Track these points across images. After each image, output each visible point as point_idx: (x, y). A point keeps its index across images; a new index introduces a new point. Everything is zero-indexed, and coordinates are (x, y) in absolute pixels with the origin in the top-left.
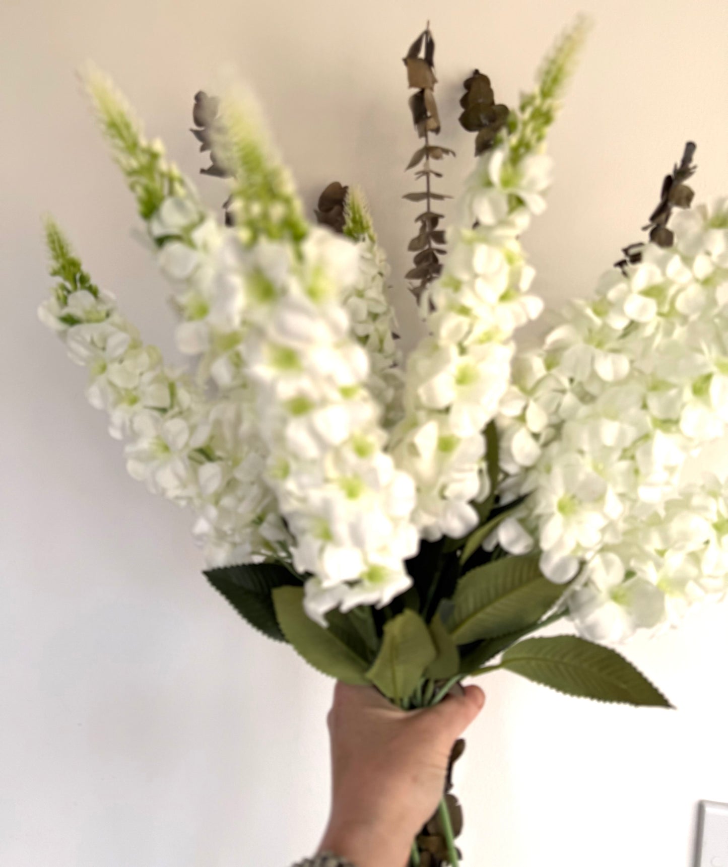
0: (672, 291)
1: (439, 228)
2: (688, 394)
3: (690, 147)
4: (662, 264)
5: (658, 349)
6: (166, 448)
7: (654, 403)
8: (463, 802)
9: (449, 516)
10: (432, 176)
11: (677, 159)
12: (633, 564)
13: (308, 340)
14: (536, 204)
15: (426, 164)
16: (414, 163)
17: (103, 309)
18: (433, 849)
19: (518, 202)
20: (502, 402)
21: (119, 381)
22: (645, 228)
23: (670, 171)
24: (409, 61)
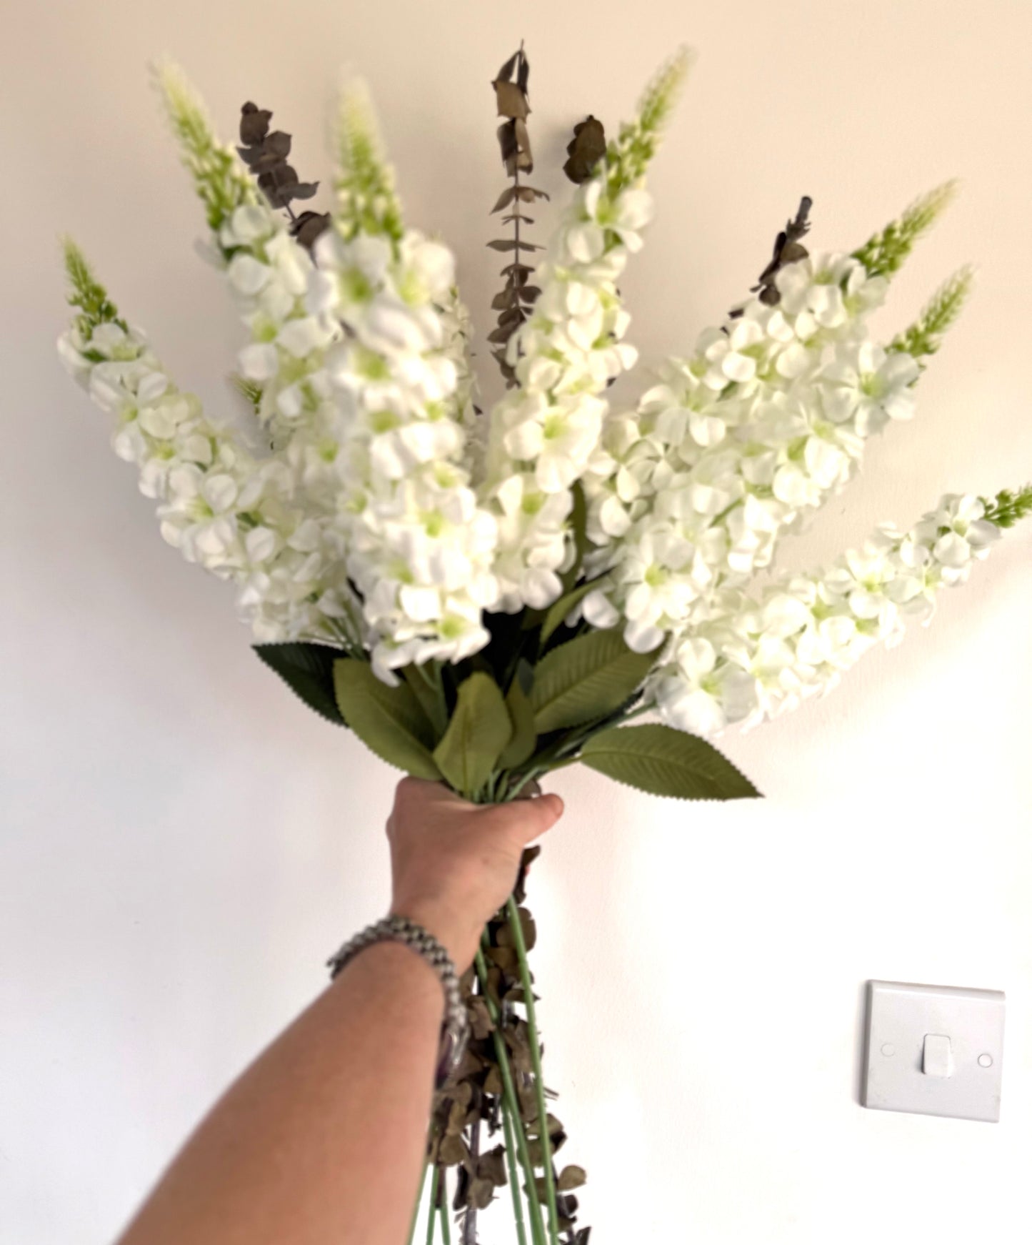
0: (772, 351)
1: (529, 283)
2: (783, 457)
3: (806, 202)
4: (763, 320)
5: (756, 414)
6: (209, 511)
7: (749, 469)
8: (535, 916)
9: (531, 583)
10: (522, 222)
11: (792, 214)
12: (725, 649)
13: (399, 343)
14: (633, 242)
15: (515, 207)
16: (501, 206)
17: (133, 348)
18: (502, 964)
19: (614, 240)
20: (592, 459)
21: (152, 431)
22: (754, 290)
23: (783, 228)
24: (499, 84)
